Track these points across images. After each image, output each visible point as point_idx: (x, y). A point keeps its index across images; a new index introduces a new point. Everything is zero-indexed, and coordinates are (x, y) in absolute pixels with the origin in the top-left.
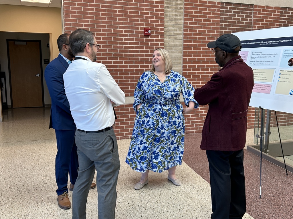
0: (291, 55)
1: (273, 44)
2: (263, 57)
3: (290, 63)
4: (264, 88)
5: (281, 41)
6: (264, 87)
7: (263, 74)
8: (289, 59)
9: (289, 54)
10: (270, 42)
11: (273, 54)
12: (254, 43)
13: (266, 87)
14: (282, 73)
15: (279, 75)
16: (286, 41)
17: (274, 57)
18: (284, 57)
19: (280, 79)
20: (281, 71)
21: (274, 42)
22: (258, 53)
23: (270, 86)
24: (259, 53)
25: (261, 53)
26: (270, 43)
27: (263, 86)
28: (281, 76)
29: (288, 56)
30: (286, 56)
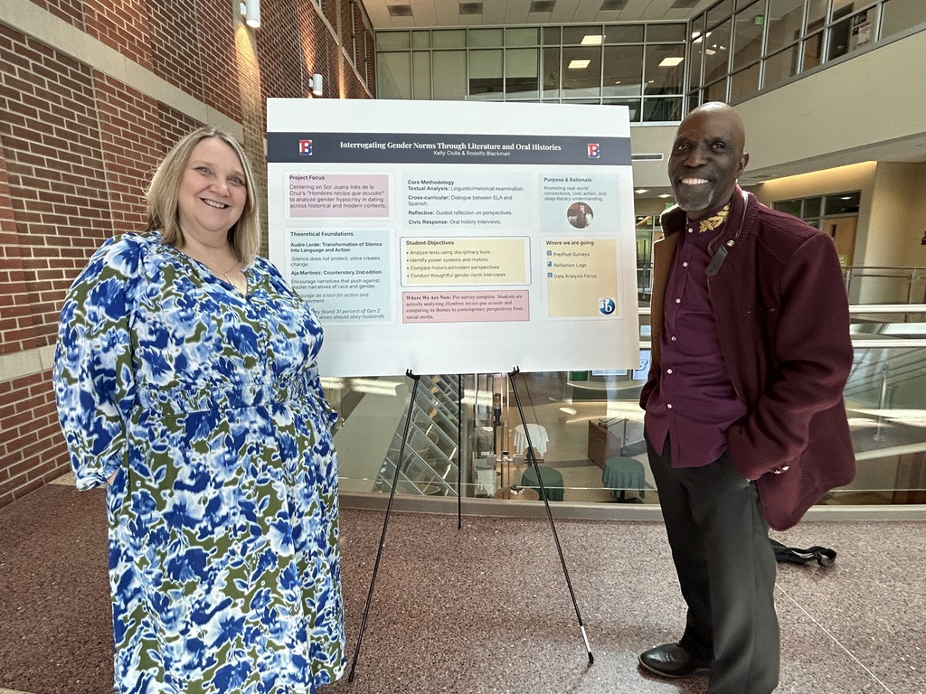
0: (571, 192)
1: (493, 154)
2: (464, 198)
3: (575, 218)
4: (500, 303)
5: (522, 147)
6: (497, 300)
7: (483, 256)
8: (569, 204)
9: (562, 191)
10: (475, 146)
11: (503, 189)
12: (404, 146)
13: (509, 300)
14: (553, 248)
15: (546, 259)
16: (537, 147)
17: (511, 198)
18: (547, 199)
19: (553, 270)
20: (549, 243)
21: (493, 147)
22: (435, 183)
23: (523, 296)
24: (439, 182)
25: (449, 183)
26: (478, 151)
27: (493, 297)
28: (555, 260)
29: (560, 196)
30: (555, 196)
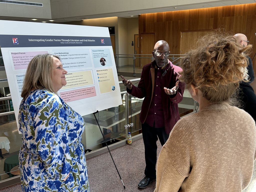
1: (78, 43)
2: (73, 58)
3: (102, 63)
4: (88, 92)
5: (85, 40)
7: (80, 77)
11: (83, 55)
12: (51, 40)
13: (90, 90)
17: (85, 57)
18: (94, 57)
20: (97, 71)
24: (64, 53)
27: (86, 90)
28: (100, 76)
29: (98, 56)
30: (96, 56)
